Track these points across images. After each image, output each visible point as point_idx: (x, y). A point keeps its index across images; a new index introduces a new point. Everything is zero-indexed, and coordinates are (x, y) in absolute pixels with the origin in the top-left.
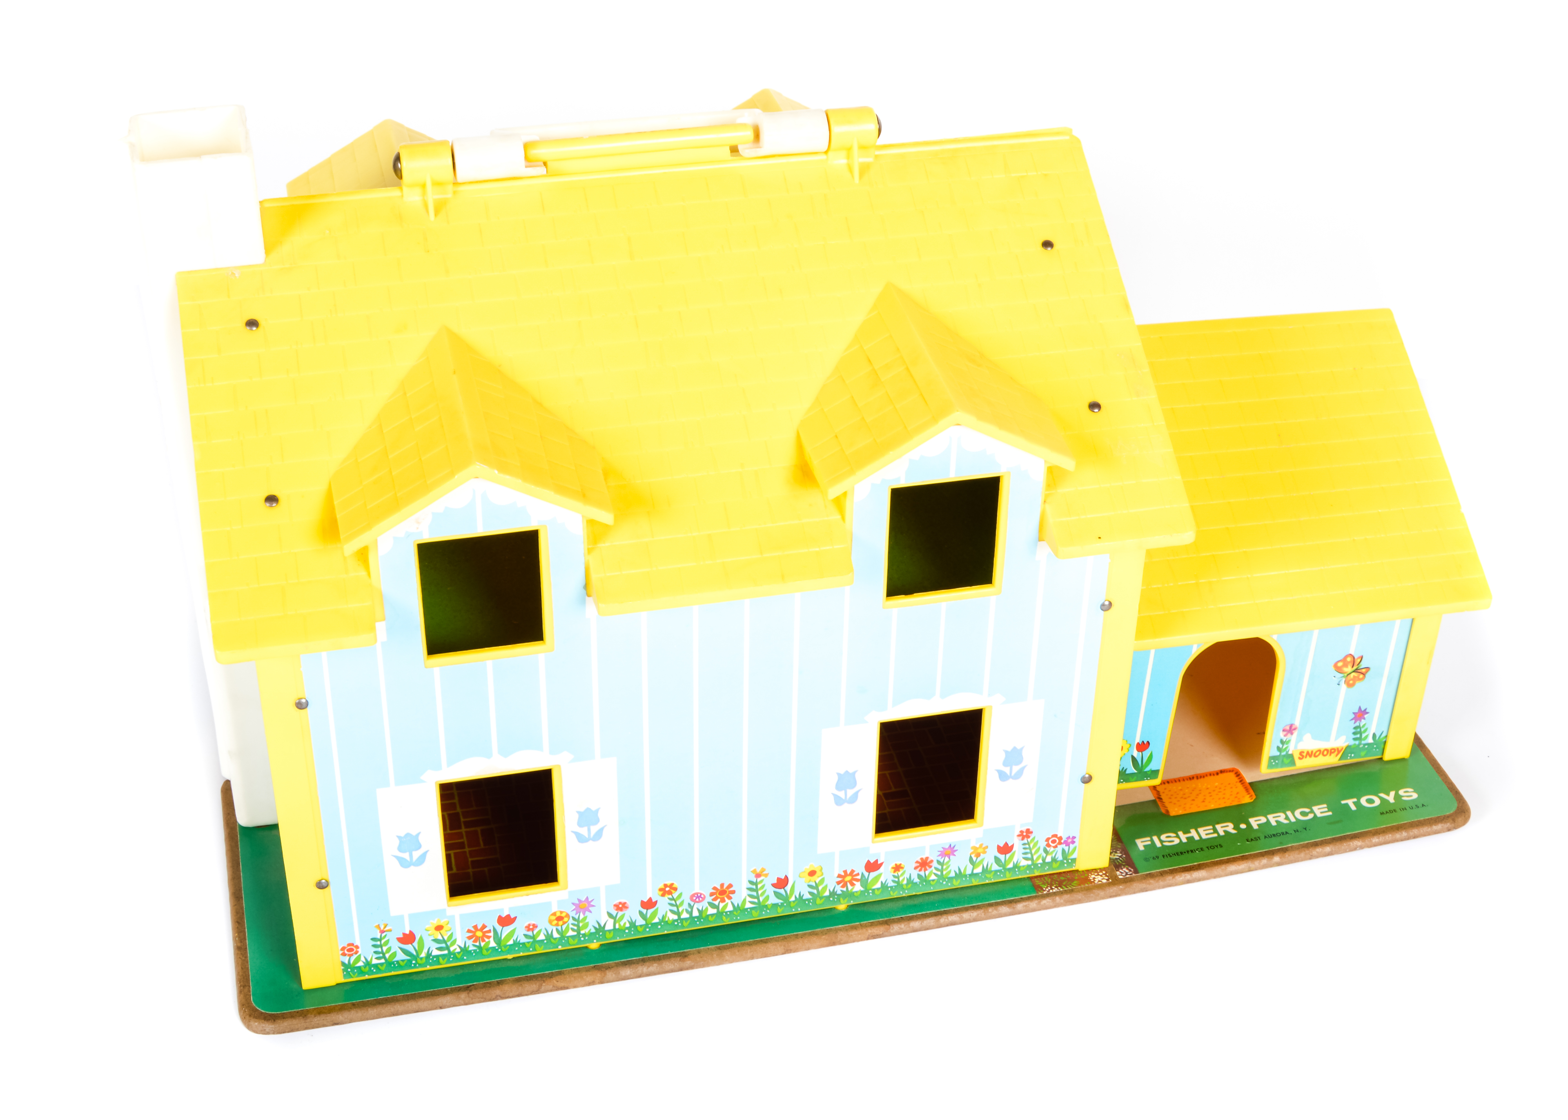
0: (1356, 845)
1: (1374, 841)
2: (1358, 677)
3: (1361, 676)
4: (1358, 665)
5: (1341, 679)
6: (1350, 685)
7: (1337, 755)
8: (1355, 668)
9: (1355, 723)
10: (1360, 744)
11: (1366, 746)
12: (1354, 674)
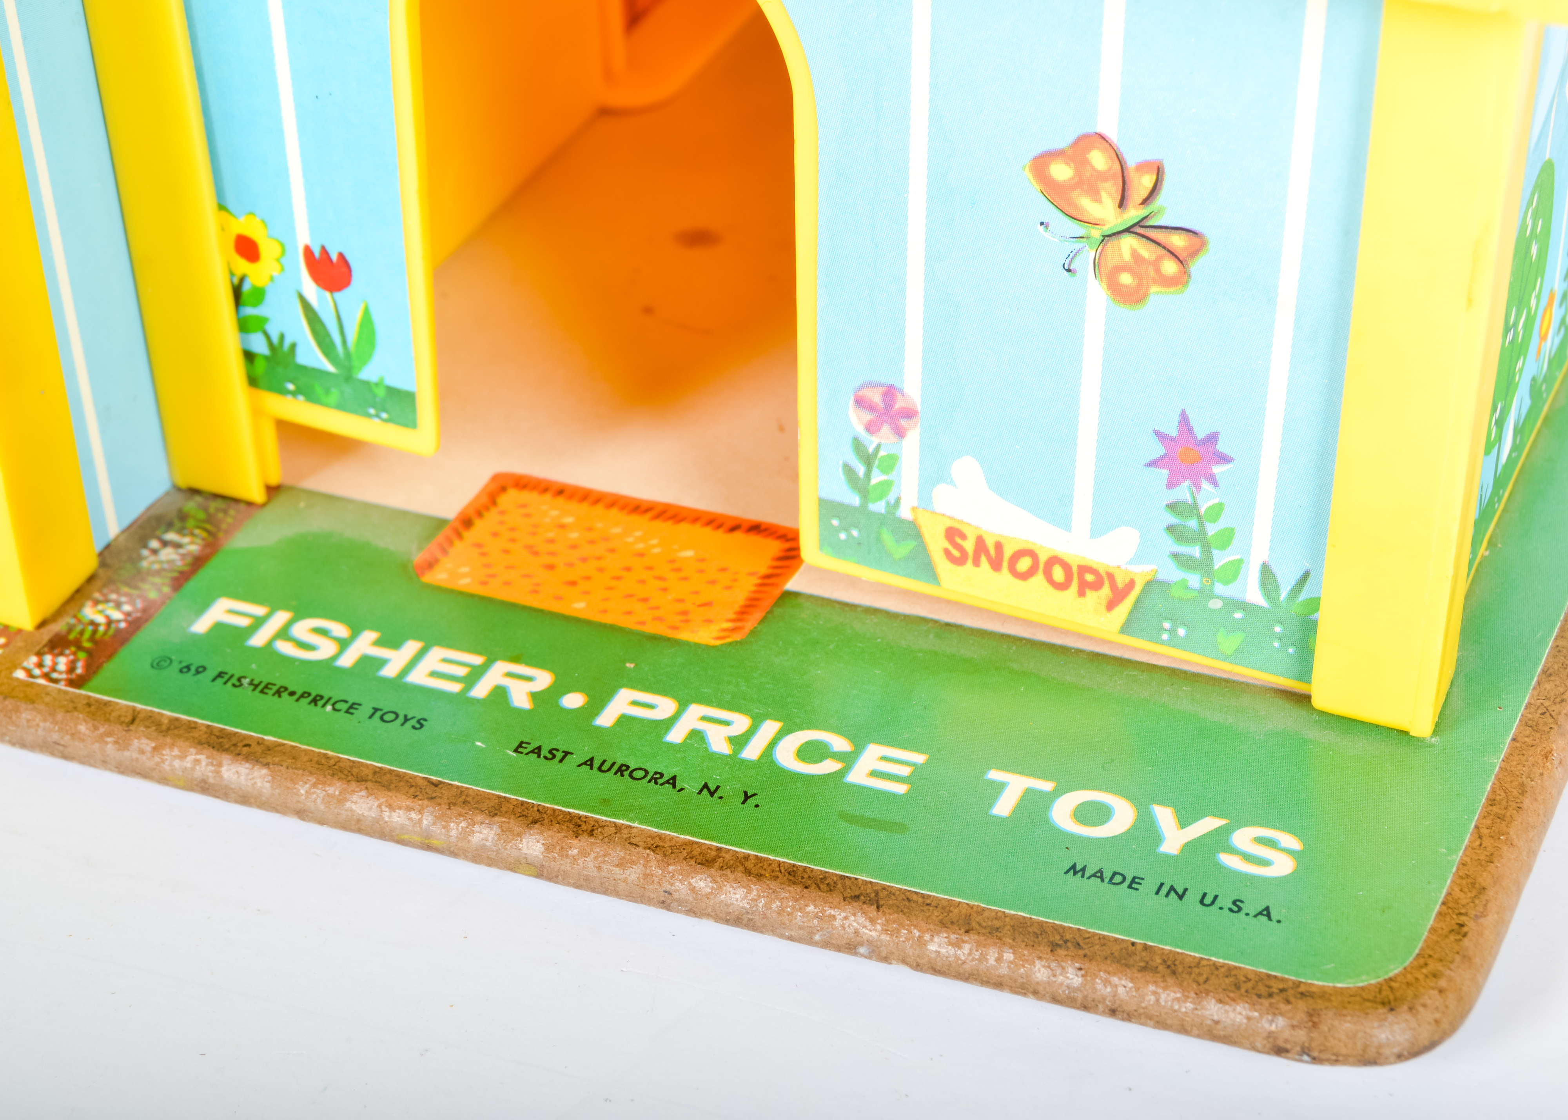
0: (856, 932)
1: (932, 947)
2: (1156, 264)
3: (1170, 267)
4: (1145, 201)
5: (1077, 245)
6: (1120, 294)
7: (1111, 605)
8: (1133, 214)
9: (1171, 484)
10: (1206, 594)
11: (1238, 615)
12: (1128, 242)
